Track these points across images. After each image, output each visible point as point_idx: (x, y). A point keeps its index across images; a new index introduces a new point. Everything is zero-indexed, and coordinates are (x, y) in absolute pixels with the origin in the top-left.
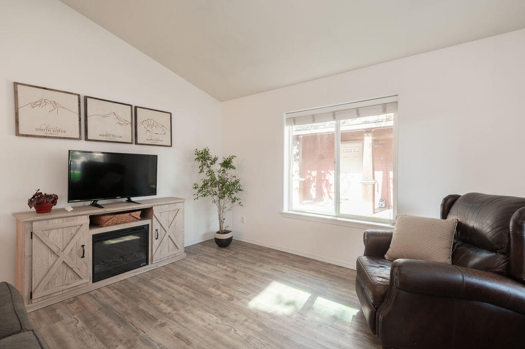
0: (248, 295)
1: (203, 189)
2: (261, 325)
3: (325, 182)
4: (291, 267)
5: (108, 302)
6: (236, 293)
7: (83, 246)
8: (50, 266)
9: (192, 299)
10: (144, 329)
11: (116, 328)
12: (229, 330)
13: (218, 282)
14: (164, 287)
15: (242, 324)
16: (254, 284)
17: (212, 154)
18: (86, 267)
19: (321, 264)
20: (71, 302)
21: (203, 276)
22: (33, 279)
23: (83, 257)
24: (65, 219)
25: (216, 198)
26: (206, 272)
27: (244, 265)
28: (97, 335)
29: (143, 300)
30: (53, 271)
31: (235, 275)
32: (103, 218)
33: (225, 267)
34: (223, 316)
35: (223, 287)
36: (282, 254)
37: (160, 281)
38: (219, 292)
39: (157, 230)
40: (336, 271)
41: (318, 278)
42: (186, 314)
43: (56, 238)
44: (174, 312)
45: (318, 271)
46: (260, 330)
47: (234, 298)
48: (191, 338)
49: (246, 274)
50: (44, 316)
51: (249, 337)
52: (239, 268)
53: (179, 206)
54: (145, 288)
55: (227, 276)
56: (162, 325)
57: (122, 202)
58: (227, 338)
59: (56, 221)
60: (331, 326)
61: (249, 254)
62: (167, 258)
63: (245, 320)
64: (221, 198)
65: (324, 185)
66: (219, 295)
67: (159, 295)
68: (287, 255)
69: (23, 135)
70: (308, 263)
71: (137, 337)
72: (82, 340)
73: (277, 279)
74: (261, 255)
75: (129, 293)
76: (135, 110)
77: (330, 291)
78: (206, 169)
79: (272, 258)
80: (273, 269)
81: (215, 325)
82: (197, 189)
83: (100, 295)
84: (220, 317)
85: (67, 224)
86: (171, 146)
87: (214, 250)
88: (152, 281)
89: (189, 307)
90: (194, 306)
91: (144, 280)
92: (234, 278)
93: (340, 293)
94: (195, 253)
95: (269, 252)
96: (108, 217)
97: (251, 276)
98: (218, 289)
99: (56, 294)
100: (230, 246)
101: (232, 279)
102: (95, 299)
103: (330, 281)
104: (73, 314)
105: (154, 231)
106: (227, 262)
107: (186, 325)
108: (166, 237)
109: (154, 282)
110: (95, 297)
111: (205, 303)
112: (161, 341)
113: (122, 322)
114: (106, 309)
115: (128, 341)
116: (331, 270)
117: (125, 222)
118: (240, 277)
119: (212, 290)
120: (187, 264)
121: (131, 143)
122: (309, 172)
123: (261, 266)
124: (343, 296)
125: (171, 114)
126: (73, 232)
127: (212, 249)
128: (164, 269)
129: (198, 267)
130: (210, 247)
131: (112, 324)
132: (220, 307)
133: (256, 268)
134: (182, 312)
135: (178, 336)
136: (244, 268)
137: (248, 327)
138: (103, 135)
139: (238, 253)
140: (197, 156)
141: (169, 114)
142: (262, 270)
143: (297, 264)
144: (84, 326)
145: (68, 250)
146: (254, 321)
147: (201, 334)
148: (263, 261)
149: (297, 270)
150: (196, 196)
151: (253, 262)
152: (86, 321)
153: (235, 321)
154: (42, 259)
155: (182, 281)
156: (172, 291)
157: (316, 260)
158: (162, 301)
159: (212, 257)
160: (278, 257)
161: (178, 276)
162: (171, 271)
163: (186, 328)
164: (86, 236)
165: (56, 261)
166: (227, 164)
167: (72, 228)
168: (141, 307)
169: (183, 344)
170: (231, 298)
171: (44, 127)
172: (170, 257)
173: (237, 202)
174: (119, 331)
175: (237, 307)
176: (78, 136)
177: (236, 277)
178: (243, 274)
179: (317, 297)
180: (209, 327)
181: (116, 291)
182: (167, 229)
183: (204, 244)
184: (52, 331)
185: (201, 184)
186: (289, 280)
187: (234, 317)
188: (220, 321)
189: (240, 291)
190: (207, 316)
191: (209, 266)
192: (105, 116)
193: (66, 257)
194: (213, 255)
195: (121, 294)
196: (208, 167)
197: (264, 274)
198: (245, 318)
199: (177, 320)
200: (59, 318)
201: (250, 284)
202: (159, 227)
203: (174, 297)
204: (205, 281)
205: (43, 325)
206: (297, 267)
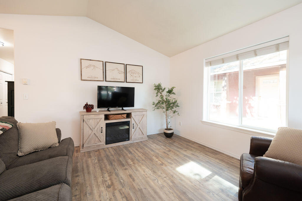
0: (172, 164)
1: (158, 105)
2: (173, 182)
3: (248, 105)
4: (204, 155)
5: (109, 154)
6: (166, 162)
7: (102, 128)
8: (90, 134)
9: (143, 160)
10: (118, 169)
11: (108, 166)
12: (155, 180)
13: (159, 155)
14: (133, 152)
15: (163, 179)
16: (178, 159)
17: (163, 86)
18: (103, 137)
19: (226, 157)
20: (96, 151)
21: (152, 150)
22: (84, 139)
23: (102, 132)
24: (95, 115)
25: (165, 110)
26: (154, 149)
27: (176, 148)
28: (100, 167)
29: (122, 156)
30: (90, 137)
31: (169, 153)
32: (110, 116)
33: (165, 148)
34: (154, 172)
35: (160, 157)
36: (202, 146)
37: (132, 149)
38: (157, 160)
39: (133, 124)
40: (236, 163)
41: (220, 165)
42: (137, 167)
43: (92, 123)
44: (133, 165)
45: (222, 160)
46: (171, 184)
47: (164, 165)
48: (135, 178)
49: (175, 154)
50: (86, 155)
51: (164, 186)
52: (172, 150)
53: (144, 113)
54: (125, 151)
55: (165, 152)
56: (126, 169)
57: (120, 110)
58: (152, 183)
59: (92, 116)
60: (217, 194)
61: (181, 143)
62: (138, 139)
63: (165, 177)
64: (167, 110)
65: (247, 107)
66: (157, 161)
67: (129, 155)
68: (204, 147)
69: (83, 80)
70: (217, 154)
71: (114, 172)
72: (95, 167)
73: (193, 160)
74: (187, 145)
75: (118, 152)
76: (126, 66)
77: (226, 174)
78: (159, 95)
79: (194, 148)
80: (192, 154)
81: (149, 175)
82: (155, 105)
83: (107, 150)
84: (153, 173)
85: (96, 117)
86: (142, 83)
87: (163, 138)
88: (129, 148)
89: (140, 164)
90: (142, 164)
91: (126, 147)
92: (168, 155)
93: (233, 176)
94: (153, 138)
95: (193, 144)
96: (112, 116)
97: (177, 155)
98: (157, 158)
99: (92, 147)
100: (172, 137)
101: (166, 155)
102: (105, 152)
103: (229, 168)
104: (95, 156)
105: (132, 124)
106: (168, 146)
107: (135, 172)
108: (138, 128)
109: (130, 149)
110: (105, 151)
111: (149, 164)
112: (122, 176)
113: (111, 164)
114: (107, 157)
115: (110, 172)
116: (232, 161)
117: (120, 119)
118: (171, 154)
119: (154, 158)
120: (147, 143)
121: (124, 82)
122: (235, 98)
123: (186, 151)
124: (234, 179)
125: (142, 66)
126: (98, 121)
127: (162, 138)
128: (136, 143)
129: (152, 145)
130: (162, 136)
131: (107, 164)
132: (155, 167)
133: (182, 151)
134: (136, 165)
135: (130, 176)
136: (175, 150)
137: (165, 181)
138: (112, 79)
139: (175, 142)
140: (155, 88)
141: (142, 67)
142: (185, 153)
143: (209, 154)
144: (97, 162)
145: (96, 129)
146: (170, 179)
147: (141, 178)
148: (187, 148)
149: (207, 157)
150: (154, 109)
151: (182, 148)
152: (99, 160)
153: (160, 176)
154: (87, 131)
155: (142, 151)
156: (136, 154)
157: (223, 154)
158: (130, 158)
159: (160, 142)
160: (198, 148)
161: (141, 148)
162: (139, 145)
163: (135, 173)
164: (103, 123)
165: (92, 133)
166: (170, 92)
167: (98, 119)
168: (120, 159)
169: (131, 180)
170: (162, 164)
171: (90, 76)
172: (140, 138)
173: (176, 113)
174: (108, 167)
175: (163, 169)
176: (102, 80)
177: (169, 154)
178: (173, 153)
179: (215, 175)
180: (146, 176)
181: (114, 150)
182: (138, 124)
183: (159, 135)
184: (86, 161)
185: (156, 102)
186: (200, 162)
187: (160, 174)
188: (152, 174)
189: (168, 162)
190: (147, 170)
191: (157, 146)
192: (113, 70)
193: (96, 132)
194: (161, 141)
195: (115, 152)
196: (161, 93)
197: (185, 156)
198: (165, 176)
199: (133, 168)
200: (90, 157)
201: (175, 159)
202: (134, 123)
203: (135, 157)
204: (152, 153)
205: (85, 158)
206: (208, 155)
